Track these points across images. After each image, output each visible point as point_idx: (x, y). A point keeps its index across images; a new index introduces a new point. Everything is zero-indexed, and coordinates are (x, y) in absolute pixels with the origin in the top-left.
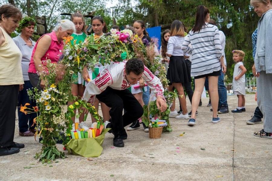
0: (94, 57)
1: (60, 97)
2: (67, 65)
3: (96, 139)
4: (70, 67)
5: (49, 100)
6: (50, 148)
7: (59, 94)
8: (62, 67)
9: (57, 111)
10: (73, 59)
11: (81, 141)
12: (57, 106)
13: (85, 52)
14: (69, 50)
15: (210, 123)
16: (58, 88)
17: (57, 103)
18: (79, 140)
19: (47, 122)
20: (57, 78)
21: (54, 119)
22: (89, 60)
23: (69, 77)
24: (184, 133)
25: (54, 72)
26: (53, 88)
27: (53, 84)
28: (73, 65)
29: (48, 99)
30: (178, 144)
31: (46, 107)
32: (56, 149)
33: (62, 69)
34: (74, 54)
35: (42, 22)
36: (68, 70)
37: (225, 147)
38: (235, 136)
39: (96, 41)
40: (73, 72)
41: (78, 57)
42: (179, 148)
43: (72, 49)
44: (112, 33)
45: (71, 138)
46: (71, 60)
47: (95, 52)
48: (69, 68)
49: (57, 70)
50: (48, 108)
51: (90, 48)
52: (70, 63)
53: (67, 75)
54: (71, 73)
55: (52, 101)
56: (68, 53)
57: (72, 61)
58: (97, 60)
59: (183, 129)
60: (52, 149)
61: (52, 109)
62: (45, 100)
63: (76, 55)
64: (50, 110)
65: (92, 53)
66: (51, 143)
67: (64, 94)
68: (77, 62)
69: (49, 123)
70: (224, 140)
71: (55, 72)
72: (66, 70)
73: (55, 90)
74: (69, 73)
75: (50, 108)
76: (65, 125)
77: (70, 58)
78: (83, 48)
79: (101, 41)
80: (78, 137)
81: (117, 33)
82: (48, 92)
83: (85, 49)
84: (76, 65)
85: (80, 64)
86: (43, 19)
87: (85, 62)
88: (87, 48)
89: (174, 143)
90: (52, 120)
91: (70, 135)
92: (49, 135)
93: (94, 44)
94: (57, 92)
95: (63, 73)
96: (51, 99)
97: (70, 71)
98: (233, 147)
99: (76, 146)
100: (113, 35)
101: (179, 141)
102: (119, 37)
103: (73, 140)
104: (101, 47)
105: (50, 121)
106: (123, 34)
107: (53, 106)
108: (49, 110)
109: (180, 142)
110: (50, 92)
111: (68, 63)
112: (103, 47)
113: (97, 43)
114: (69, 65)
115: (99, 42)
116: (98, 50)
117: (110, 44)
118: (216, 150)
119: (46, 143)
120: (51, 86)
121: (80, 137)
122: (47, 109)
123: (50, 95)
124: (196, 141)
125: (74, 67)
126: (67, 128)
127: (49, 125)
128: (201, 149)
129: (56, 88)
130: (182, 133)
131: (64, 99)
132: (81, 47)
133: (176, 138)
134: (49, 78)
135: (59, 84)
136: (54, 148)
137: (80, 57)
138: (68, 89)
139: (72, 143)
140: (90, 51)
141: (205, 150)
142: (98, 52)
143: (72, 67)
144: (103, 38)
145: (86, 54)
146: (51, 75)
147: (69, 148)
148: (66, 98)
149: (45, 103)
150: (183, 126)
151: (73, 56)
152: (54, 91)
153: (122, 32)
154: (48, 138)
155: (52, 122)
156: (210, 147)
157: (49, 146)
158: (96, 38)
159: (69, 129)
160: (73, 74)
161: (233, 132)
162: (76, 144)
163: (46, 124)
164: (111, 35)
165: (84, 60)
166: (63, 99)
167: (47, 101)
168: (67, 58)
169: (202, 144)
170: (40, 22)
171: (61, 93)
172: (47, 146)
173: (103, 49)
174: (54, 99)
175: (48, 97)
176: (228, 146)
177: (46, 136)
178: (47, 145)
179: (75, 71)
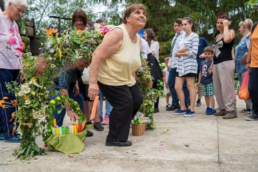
0: (77, 51)
1: (40, 91)
2: (48, 59)
3: (77, 135)
4: (52, 61)
5: (29, 94)
6: (29, 144)
7: (40, 88)
8: (43, 61)
9: (37, 105)
10: (55, 52)
11: (62, 137)
12: (37, 100)
13: (67, 46)
14: (51, 43)
15: (193, 121)
16: (38, 82)
17: (38, 97)
18: (60, 136)
19: (26, 117)
20: (37, 71)
21: (33, 114)
22: (71, 54)
23: (50, 71)
24: (168, 130)
25: (34, 65)
26: (33, 82)
27: (33, 78)
28: (55, 59)
29: (27, 93)
30: (162, 141)
31: (25, 101)
32: (36, 145)
33: (43, 62)
34: (56, 47)
35: (31, 24)
36: (49, 63)
37: (209, 144)
38: (218, 133)
39: (79, 35)
40: (55, 66)
41: (60, 50)
42: (162, 145)
43: (54, 43)
44: (96, 27)
45: (52, 134)
46: (52, 53)
47: (77, 46)
48: (50, 61)
49: (38, 63)
50: (28, 102)
51: (72, 41)
52: (52, 56)
53: (48, 68)
54: (52, 67)
55: (32, 94)
56: (49, 46)
57: (54, 55)
58: (80, 54)
59: (167, 126)
60: (31, 145)
61: (32, 103)
62: (24, 94)
63: (58, 48)
64: (30, 104)
65: (74, 47)
66: (30, 139)
67: (45, 88)
68: (59, 56)
69: (29, 117)
70: (208, 137)
71: (36, 65)
72: (48, 63)
73: (36, 84)
74: (50, 67)
75: (30, 102)
76: (46, 121)
77: (52, 51)
78: (66, 42)
79: (84, 35)
80: (59, 133)
81: (100, 28)
82: (27, 85)
83: (67, 42)
84: (58, 58)
85: (62, 58)
86: (31, 21)
87: (67, 56)
88: (70, 42)
89: (158, 140)
90: (31, 115)
91: (51, 131)
92: (28, 130)
93: (77, 38)
94: (38, 85)
95: (44, 67)
96: (30, 93)
97: (52, 65)
98: (218, 143)
99: (57, 142)
100: (96, 30)
101: (162, 138)
102: (102, 32)
103: (54, 136)
104: (84, 41)
105: (29, 116)
106: (106, 29)
107: (33, 100)
108: (28, 104)
109: (164, 139)
110: (30, 86)
111: (49, 56)
112: (86, 40)
113: (80, 37)
114: (51, 58)
115: (82, 36)
116: (80, 44)
117: (93, 38)
118: (200, 146)
119: (26, 139)
120: (32, 80)
121: (61, 133)
122: (26, 103)
123: (30, 89)
124: (180, 138)
125: (56, 61)
126: (48, 123)
127: (29, 120)
128: (185, 146)
129: (36, 82)
130: (166, 130)
131: (45, 93)
132: (64, 41)
133: (160, 135)
134: (30, 71)
135: (40, 78)
136: (33, 144)
137: (62, 50)
138: (50, 83)
139: (52, 139)
140: (73, 44)
141: (189, 146)
142: (81, 46)
143: (53, 60)
144: (86, 32)
145: (68, 48)
146: (31, 68)
147: (50, 144)
148: (47, 92)
149: (24, 97)
150: (167, 124)
151: (55, 49)
152: (34, 85)
153: (105, 27)
154: (27, 134)
155: (32, 117)
156: (194, 144)
157: (28, 143)
158: (79, 32)
159: (49, 125)
160: (55, 68)
161: (216, 129)
162: (56, 140)
163: (26, 119)
164: (95, 30)
165: (66, 54)
166: (43, 93)
167: (27, 95)
168: (49, 52)
169: (186, 141)
170: (28, 24)
171: (42, 87)
172: (26, 143)
173: (86, 43)
174: (34, 93)
175: (28, 91)
176: (212, 143)
177: (25, 132)
178: (26, 141)
179: (56, 65)
